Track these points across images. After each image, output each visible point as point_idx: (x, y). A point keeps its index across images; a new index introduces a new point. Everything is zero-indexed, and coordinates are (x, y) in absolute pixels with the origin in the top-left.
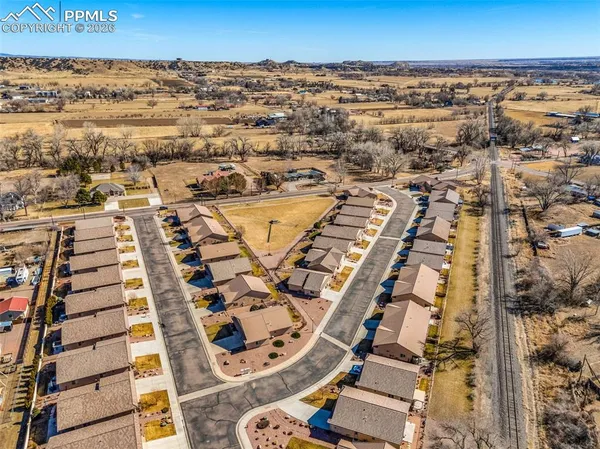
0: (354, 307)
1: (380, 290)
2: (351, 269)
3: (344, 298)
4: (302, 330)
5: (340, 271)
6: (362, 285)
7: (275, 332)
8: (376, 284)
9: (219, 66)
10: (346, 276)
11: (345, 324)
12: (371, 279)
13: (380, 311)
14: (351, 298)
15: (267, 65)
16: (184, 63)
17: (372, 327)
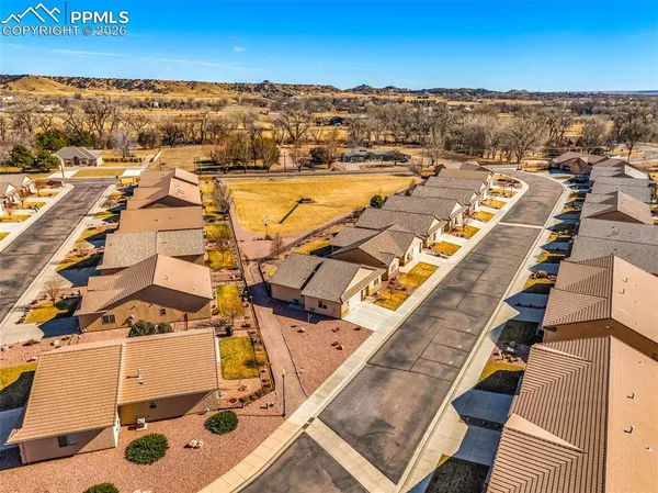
0: (430, 349)
1: (504, 313)
2: (433, 268)
3: (404, 325)
4: (254, 407)
5: (406, 269)
6: (456, 299)
7: (152, 405)
8: (492, 300)
9: (308, 88)
10: (417, 278)
11: (397, 398)
12: (479, 289)
13: (506, 365)
14: (426, 326)
15: (363, 89)
16: (272, 85)
17: (481, 413)
